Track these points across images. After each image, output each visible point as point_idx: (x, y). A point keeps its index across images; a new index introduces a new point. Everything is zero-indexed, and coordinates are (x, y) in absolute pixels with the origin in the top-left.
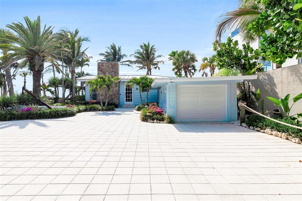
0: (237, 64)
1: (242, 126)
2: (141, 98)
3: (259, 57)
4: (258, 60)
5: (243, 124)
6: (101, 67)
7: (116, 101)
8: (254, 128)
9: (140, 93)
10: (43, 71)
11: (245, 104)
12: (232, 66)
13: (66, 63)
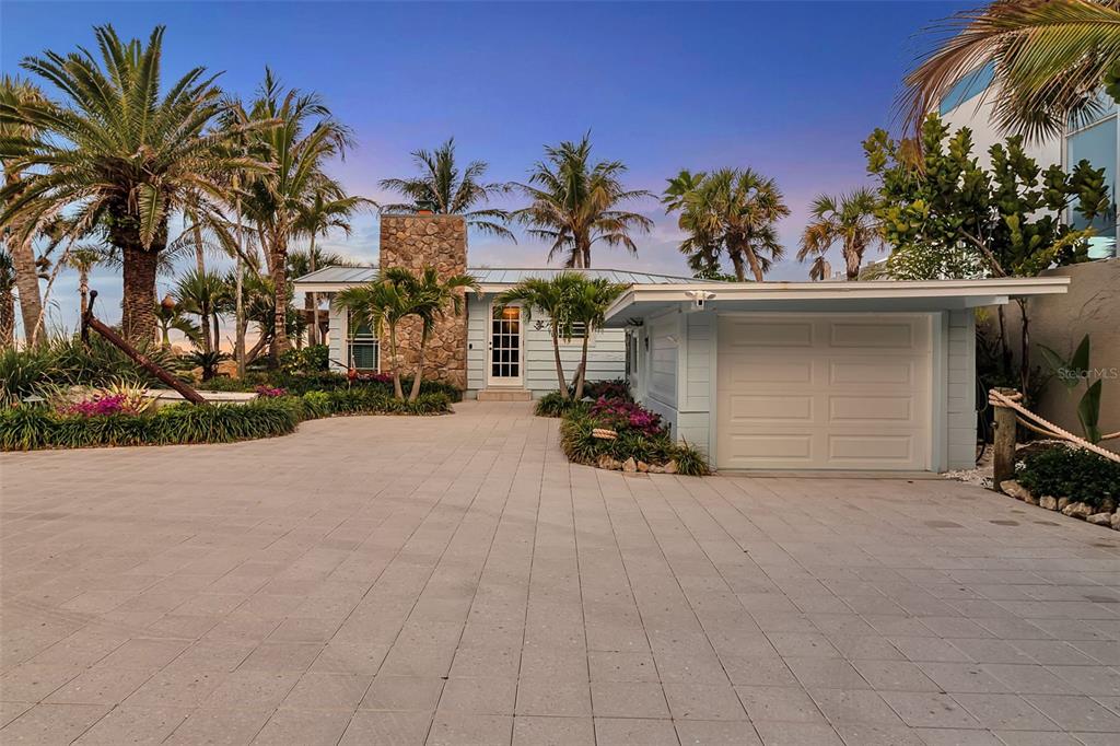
0: (971, 226)
1: (1001, 491)
2: (558, 361)
3: (1069, 199)
4: (1064, 211)
5: (1010, 487)
6: (394, 231)
7: (451, 373)
8: (1060, 505)
9: (556, 342)
10: (164, 247)
11: (1014, 397)
12: (951, 235)
13: (250, 217)
